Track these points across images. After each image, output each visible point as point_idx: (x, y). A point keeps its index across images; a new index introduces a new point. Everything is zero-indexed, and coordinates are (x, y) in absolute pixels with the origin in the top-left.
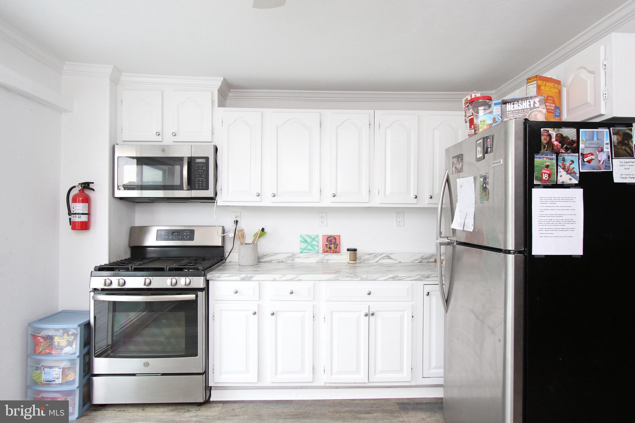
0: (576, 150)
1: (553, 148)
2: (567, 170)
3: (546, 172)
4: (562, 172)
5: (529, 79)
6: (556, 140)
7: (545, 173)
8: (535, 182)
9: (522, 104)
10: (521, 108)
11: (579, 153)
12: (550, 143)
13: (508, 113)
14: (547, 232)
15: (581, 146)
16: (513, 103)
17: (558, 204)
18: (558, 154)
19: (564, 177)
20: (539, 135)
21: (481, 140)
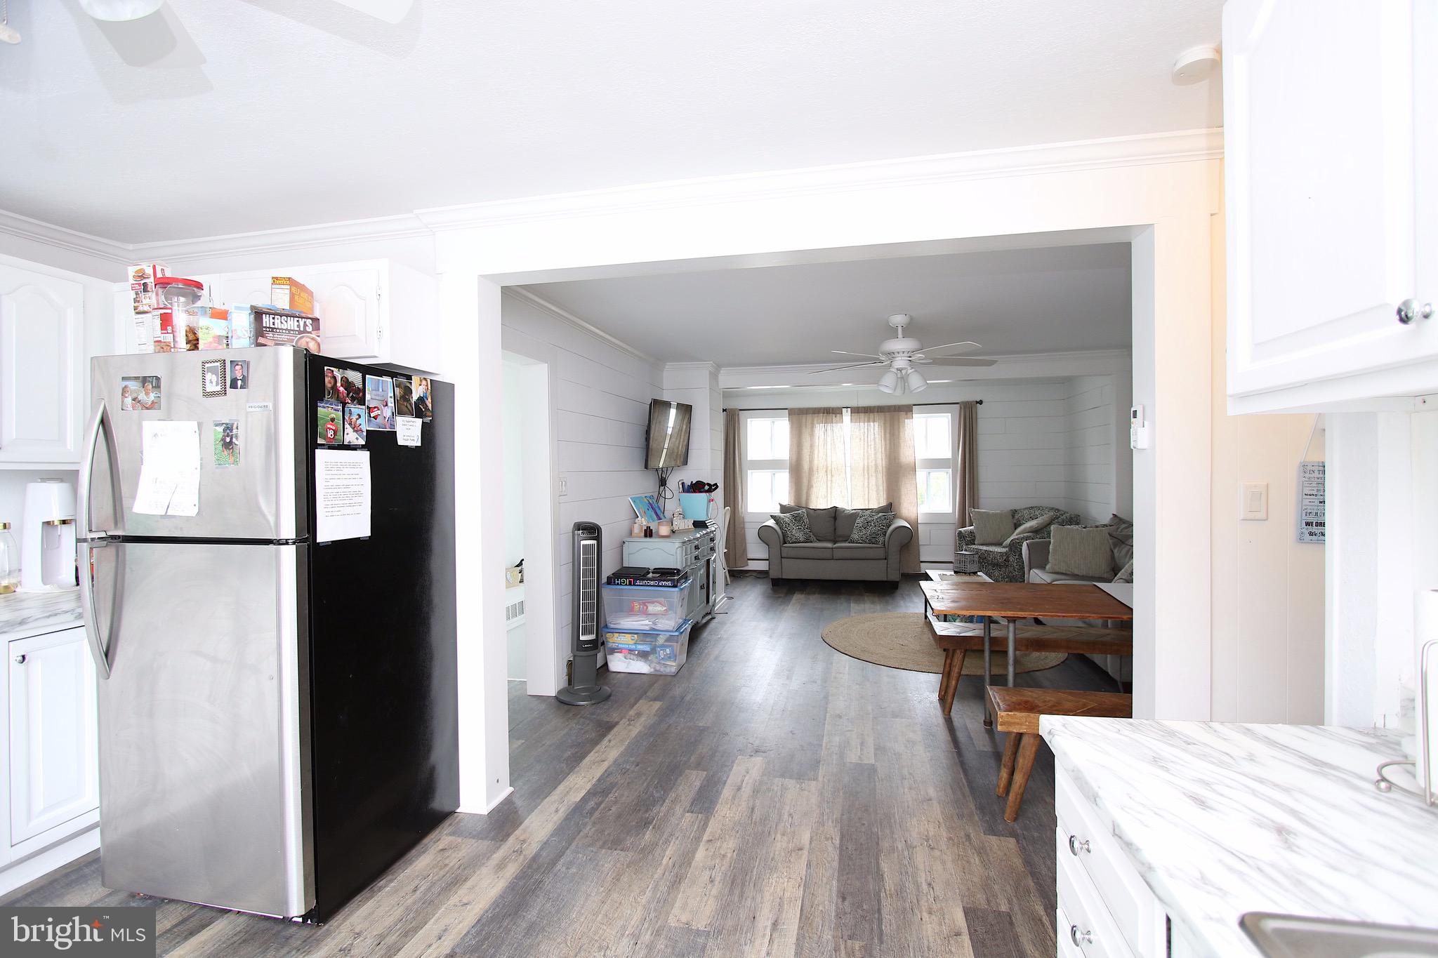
0: (362, 401)
1: (338, 395)
2: (353, 426)
3: (331, 427)
4: (349, 429)
5: (277, 278)
6: (342, 386)
7: (330, 429)
8: (320, 441)
9: (286, 321)
10: (285, 328)
11: (365, 405)
12: (334, 387)
13: (264, 329)
14: (333, 509)
15: (368, 397)
16: (273, 316)
17: (346, 471)
18: (344, 404)
19: (351, 437)
20: (322, 375)
21: (218, 364)
